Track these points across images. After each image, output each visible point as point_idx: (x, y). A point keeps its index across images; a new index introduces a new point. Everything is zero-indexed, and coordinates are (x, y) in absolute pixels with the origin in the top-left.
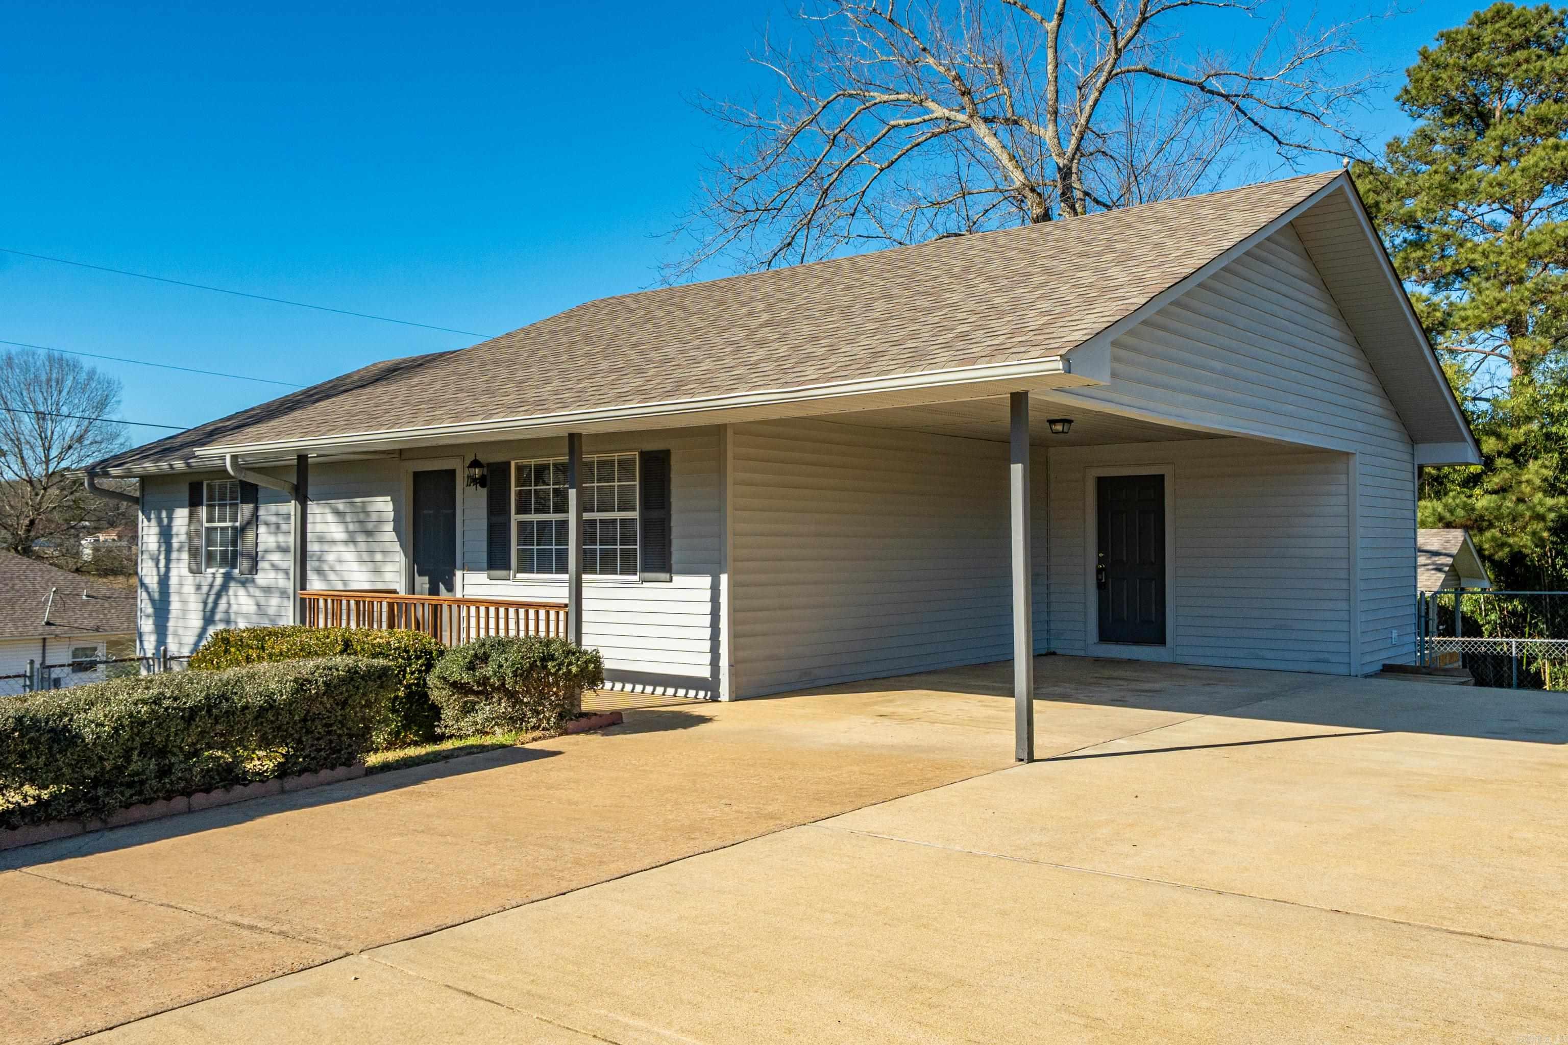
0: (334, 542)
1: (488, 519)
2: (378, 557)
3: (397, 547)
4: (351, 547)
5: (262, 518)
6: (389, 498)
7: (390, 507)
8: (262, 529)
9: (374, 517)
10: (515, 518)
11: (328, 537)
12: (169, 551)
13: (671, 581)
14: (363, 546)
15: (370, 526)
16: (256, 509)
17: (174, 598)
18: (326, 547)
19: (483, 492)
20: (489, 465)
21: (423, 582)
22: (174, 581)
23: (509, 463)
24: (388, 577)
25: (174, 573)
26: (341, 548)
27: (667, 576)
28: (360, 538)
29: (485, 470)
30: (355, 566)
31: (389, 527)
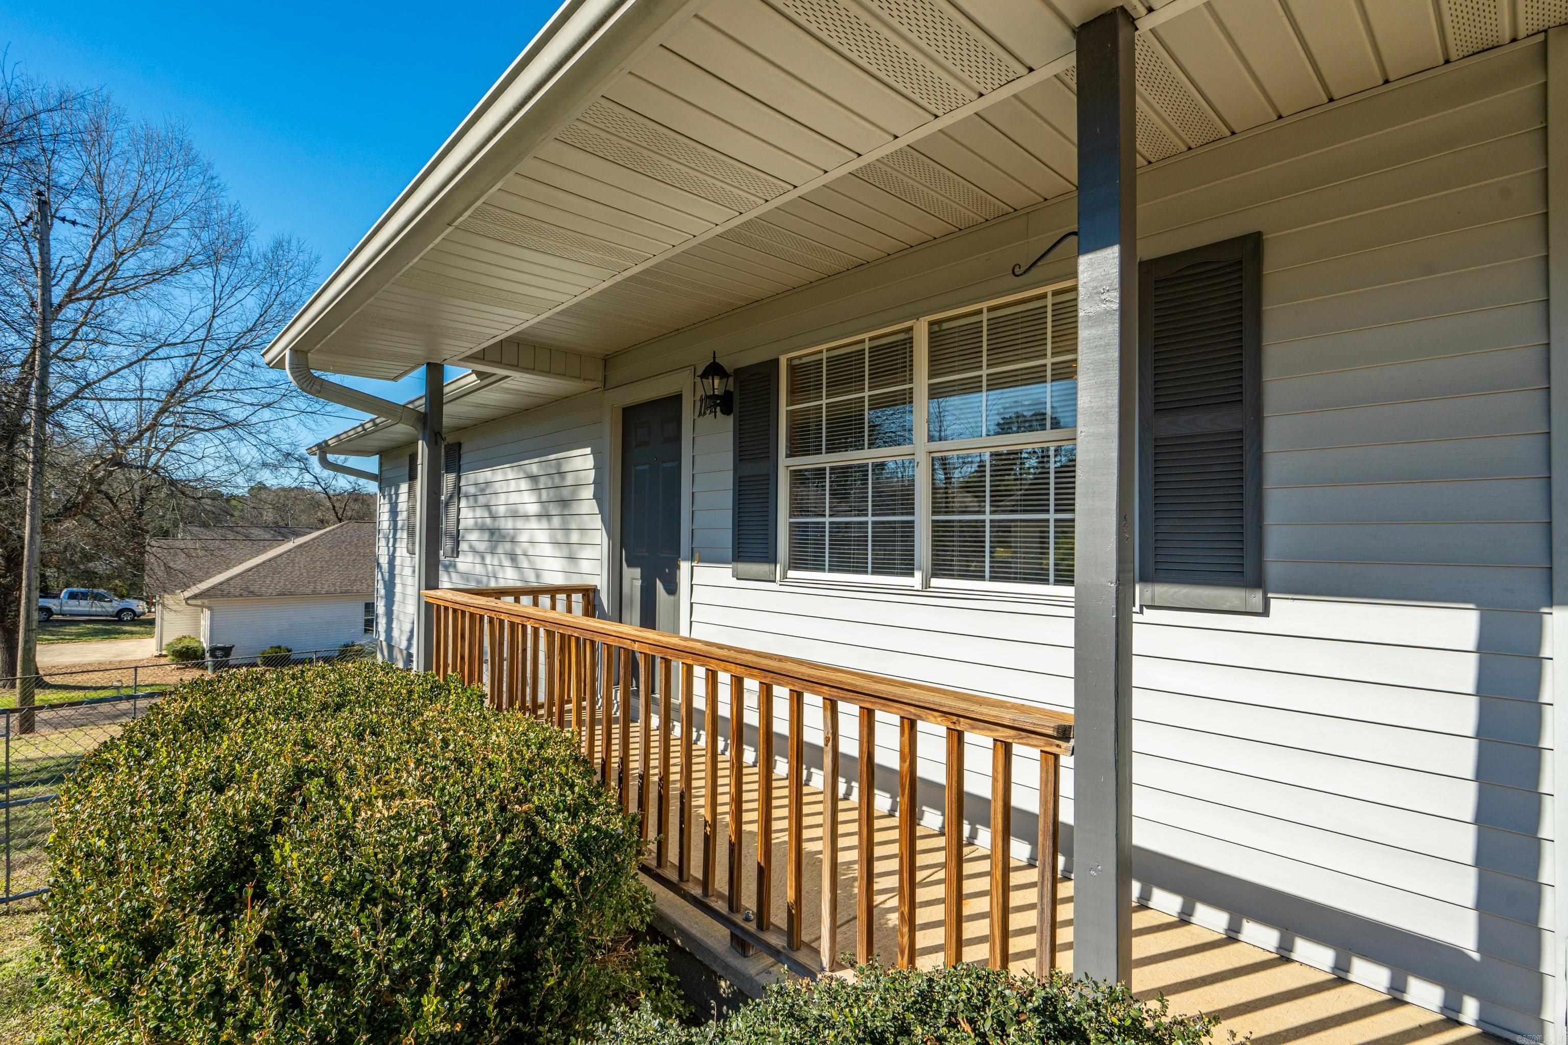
0: (527, 516)
1: (735, 470)
2: (575, 537)
3: (597, 522)
4: (544, 524)
5: (463, 489)
6: (588, 450)
7: (590, 462)
8: (463, 503)
9: (570, 480)
10: (785, 465)
11: (522, 509)
12: (395, 530)
13: (1265, 613)
14: (556, 522)
15: (566, 493)
16: (459, 478)
17: (398, 580)
18: (520, 524)
19: (727, 424)
20: (738, 372)
21: (633, 577)
22: (398, 562)
23: (776, 362)
24: (585, 566)
25: (397, 554)
26: (533, 524)
27: (1255, 598)
28: (553, 509)
29: (731, 380)
30: (548, 550)
31: (588, 492)
